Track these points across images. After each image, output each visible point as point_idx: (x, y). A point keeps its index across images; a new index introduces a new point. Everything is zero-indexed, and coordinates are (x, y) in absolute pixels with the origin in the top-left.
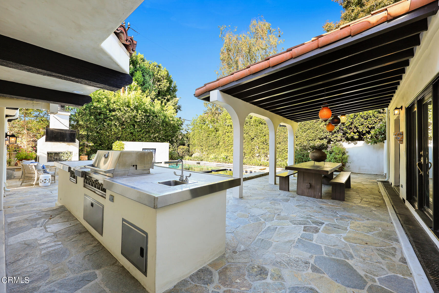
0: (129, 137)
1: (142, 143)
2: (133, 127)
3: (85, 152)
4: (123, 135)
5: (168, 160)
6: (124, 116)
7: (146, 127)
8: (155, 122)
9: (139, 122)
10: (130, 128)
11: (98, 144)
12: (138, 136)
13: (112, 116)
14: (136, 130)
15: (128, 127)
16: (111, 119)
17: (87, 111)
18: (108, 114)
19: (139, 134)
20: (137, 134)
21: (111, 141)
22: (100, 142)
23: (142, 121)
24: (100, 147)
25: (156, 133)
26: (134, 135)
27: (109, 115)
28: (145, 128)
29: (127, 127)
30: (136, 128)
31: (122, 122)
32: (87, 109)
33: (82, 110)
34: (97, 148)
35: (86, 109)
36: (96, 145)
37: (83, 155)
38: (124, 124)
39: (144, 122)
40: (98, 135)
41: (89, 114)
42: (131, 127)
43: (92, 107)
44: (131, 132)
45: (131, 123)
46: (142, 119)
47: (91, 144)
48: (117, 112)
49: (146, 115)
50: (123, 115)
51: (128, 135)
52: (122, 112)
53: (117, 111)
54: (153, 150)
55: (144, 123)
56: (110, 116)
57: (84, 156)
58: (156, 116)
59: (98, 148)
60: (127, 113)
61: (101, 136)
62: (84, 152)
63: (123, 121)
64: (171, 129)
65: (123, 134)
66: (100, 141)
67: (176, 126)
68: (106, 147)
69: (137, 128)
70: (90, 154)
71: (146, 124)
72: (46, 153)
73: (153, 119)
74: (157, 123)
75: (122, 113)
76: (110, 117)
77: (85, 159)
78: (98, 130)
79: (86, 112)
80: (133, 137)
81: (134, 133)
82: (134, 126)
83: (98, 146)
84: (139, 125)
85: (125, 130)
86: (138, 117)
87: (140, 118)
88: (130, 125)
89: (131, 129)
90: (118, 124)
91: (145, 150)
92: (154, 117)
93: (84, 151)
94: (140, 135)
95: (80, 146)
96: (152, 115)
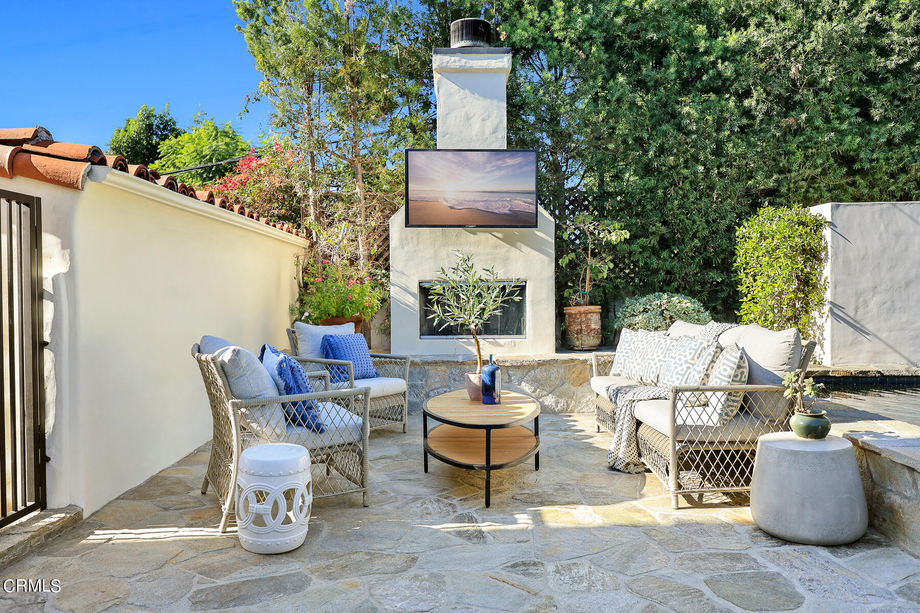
0: (829, 191)
2: (857, 115)
3: (588, 287)
4: (793, 174)
6: (795, 47)
10: (836, 123)
11: (654, 241)
12: (892, 175)
13: (728, 55)
14: (879, 135)
15: (827, 120)
16: (719, 75)
17: (594, 49)
18: (702, 45)
19: (901, 160)
20: (887, 159)
21: (724, 218)
22: (664, 229)
24: (665, 254)
26: (862, 172)
27: (707, 52)
29: (819, 122)
30: (877, 118)
31: (787, 89)
32: (595, 33)
33: (572, 43)
34: (646, 263)
35: (588, 39)
36: (642, 247)
37: (578, 304)
38: (798, 97)
40: (653, 182)
41: (603, 67)
42: (842, 119)
44: (842, 148)
45: (846, 90)
47: (617, 235)
48: (752, 28)
50: (791, 38)
51: (824, 173)
52: (784, 20)
53: (753, 21)
56: (712, 58)
57: (582, 309)
59: (655, 266)
61: (665, 188)
62: (583, 287)
63: (794, 82)
65: (795, 167)
66: (665, 223)
68: (692, 258)
69: (885, 120)
70: (615, 298)
72: (415, 289)
75: (788, 24)
76: (714, 64)
77: (588, 326)
78: (651, 154)
79: (587, 59)
80: (853, 184)
81: (862, 155)
82: (864, 105)
83: (656, 253)
84: (894, 96)
85: (805, 141)
86: (895, 37)
88: (836, 102)
89: (845, 126)
90: (763, 107)
93: (584, 281)
94: (904, 170)
95: (561, 247)
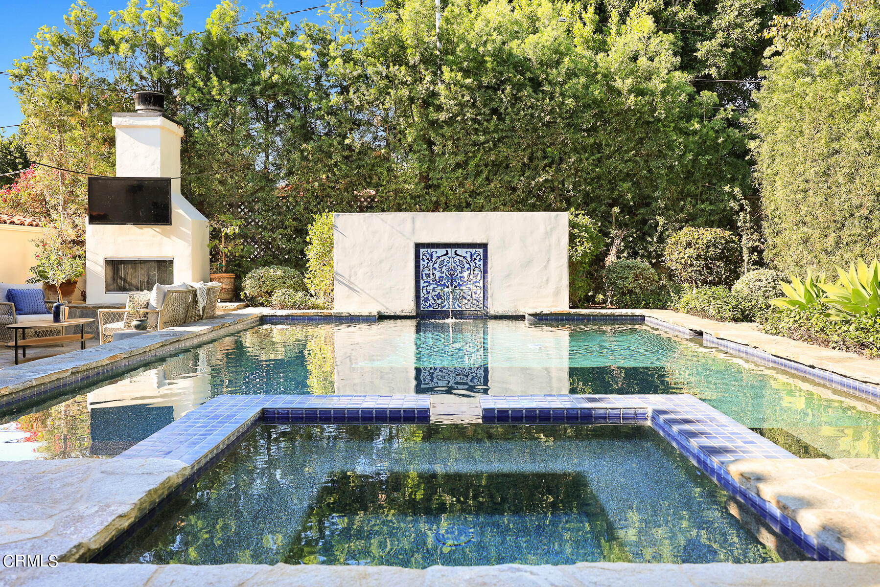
1: (413, 219)
5: (562, 305)
7: (487, 142)
8: (532, 115)
9: (450, 122)
16: (329, 123)
23: (463, 119)
25: (544, 169)
28: (484, 148)
39: (474, 120)
43: (258, 88)
46: (462, 105)
47: (231, 229)
49: (480, 86)
54: (473, 250)
55: (476, 126)
58: (536, 84)
60: (392, 92)
64: (628, 139)
67: (659, 120)
71: (486, 132)
72: (103, 263)
73: (516, 99)
74: (541, 119)
87: (452, 102)
90: (358, 144)
91: (430, 250)
92: (520, 87)
96: (509, 80)
